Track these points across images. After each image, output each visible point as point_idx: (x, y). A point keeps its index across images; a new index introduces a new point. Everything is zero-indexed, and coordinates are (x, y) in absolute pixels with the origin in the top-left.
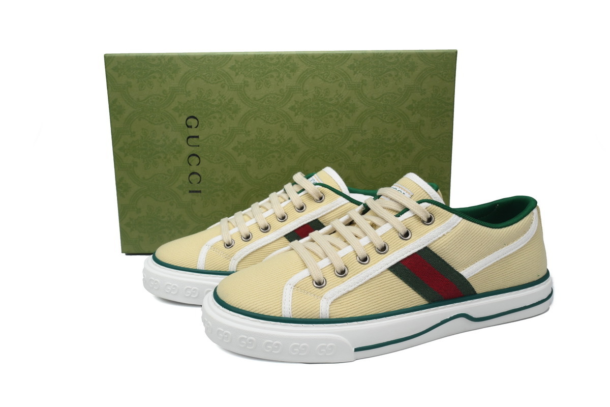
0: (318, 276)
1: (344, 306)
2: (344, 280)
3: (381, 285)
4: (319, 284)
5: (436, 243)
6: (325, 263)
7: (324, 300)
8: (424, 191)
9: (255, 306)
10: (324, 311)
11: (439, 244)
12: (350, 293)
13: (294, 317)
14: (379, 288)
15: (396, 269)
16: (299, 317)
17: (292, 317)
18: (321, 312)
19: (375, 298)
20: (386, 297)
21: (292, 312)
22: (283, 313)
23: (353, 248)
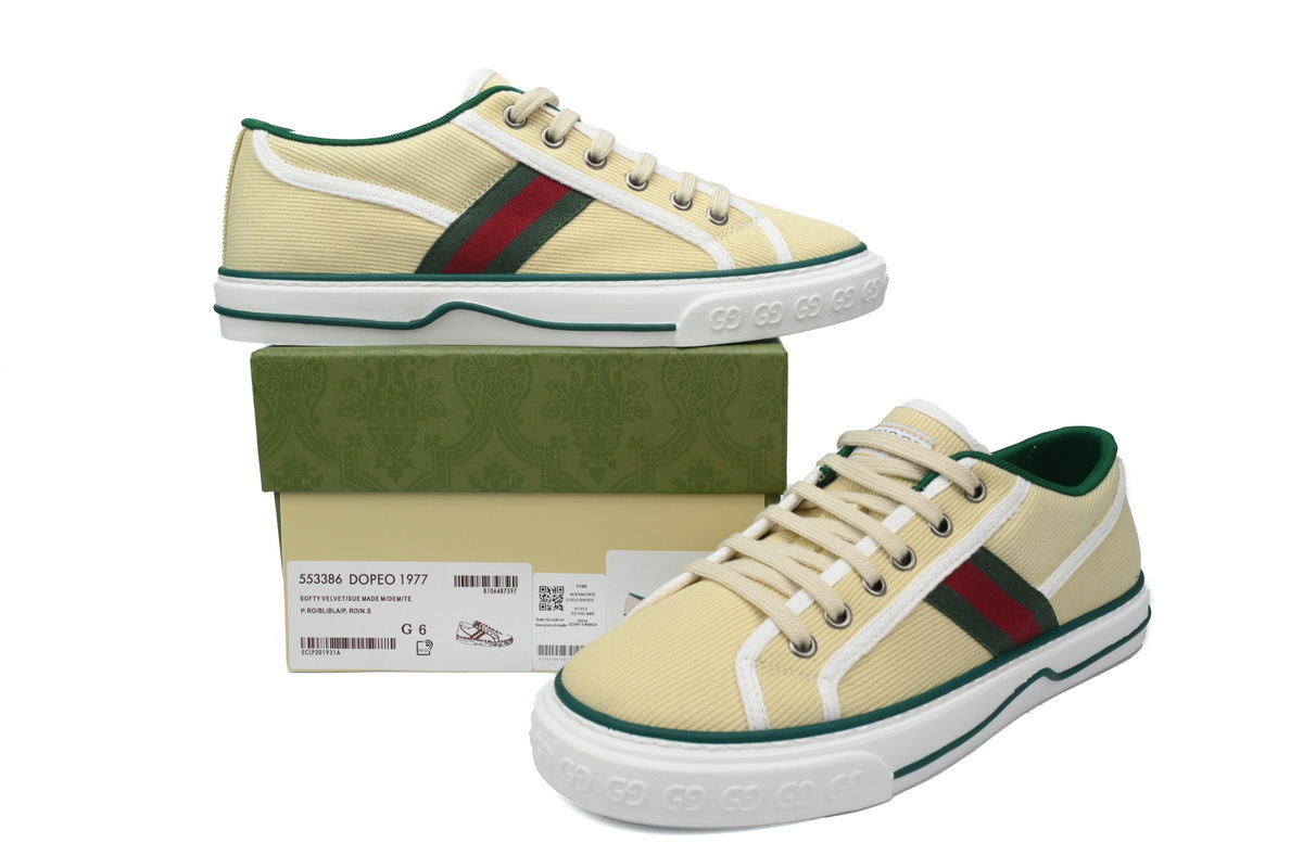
0: (798, 633)
1: (860, 688)
2: (849, 634)
3: (917, 633)
4: (803, 649)
5: (996, 537)
6: (800, 602)
7: (824, 681)
8: (955, 433)
9: (686, 716)
10: (831, 704)
11: (1004, 537)
12: (865, 660)
13: (775, 726)
14: (914, 641)
15: (940, 598)
16: (783, 726)
17: (770, 728)
18: (825, 707)
19: (912, 662)
20: (929, 656)
21: (770, 718)
22: (750, 721)
23: (851, 565)
